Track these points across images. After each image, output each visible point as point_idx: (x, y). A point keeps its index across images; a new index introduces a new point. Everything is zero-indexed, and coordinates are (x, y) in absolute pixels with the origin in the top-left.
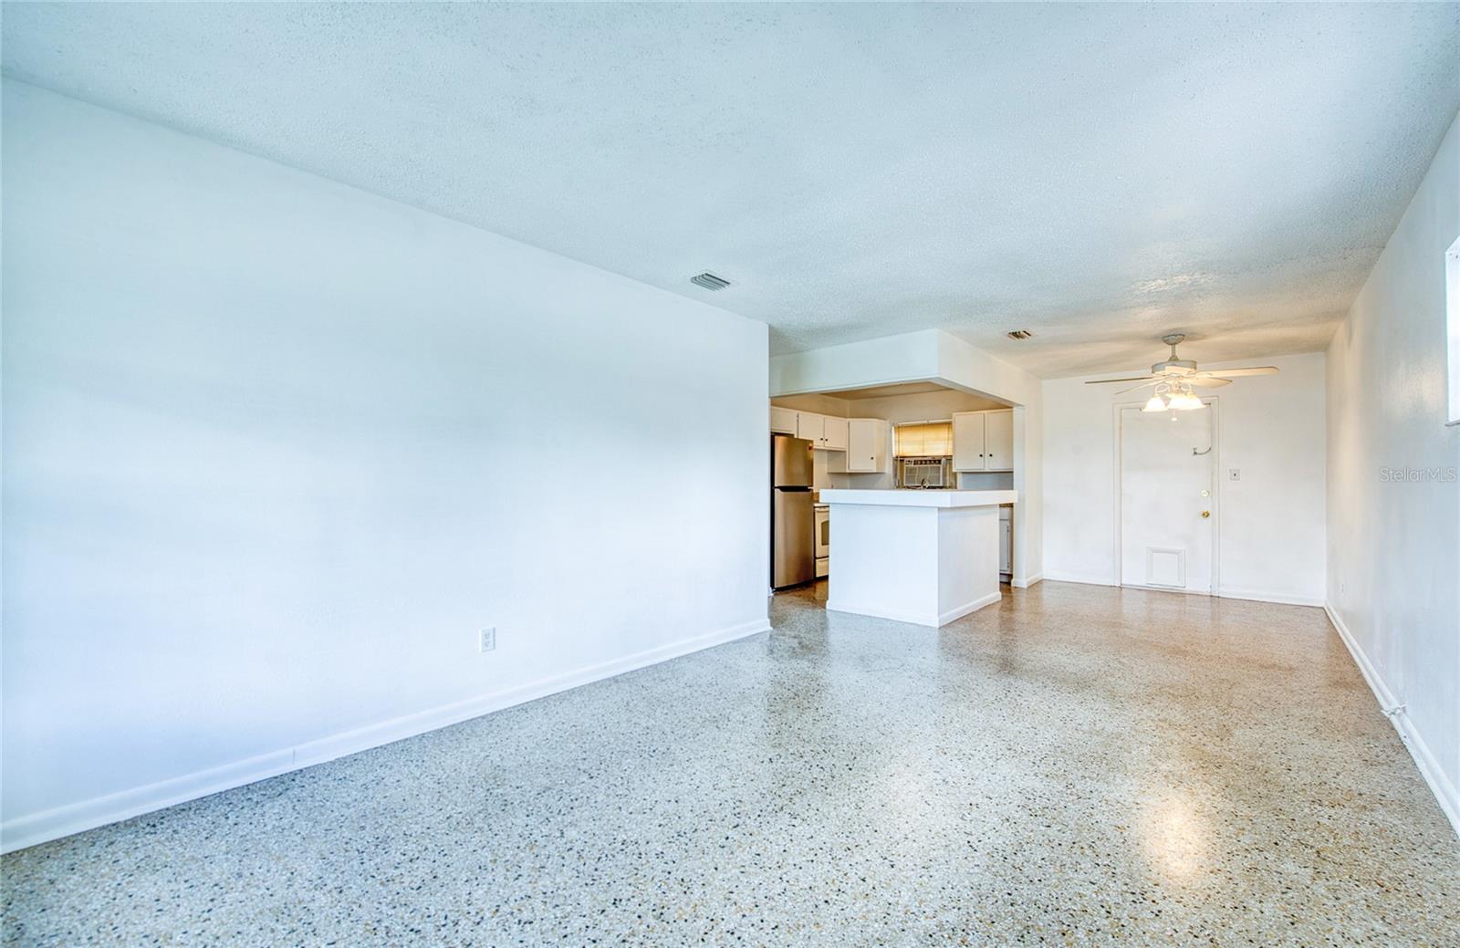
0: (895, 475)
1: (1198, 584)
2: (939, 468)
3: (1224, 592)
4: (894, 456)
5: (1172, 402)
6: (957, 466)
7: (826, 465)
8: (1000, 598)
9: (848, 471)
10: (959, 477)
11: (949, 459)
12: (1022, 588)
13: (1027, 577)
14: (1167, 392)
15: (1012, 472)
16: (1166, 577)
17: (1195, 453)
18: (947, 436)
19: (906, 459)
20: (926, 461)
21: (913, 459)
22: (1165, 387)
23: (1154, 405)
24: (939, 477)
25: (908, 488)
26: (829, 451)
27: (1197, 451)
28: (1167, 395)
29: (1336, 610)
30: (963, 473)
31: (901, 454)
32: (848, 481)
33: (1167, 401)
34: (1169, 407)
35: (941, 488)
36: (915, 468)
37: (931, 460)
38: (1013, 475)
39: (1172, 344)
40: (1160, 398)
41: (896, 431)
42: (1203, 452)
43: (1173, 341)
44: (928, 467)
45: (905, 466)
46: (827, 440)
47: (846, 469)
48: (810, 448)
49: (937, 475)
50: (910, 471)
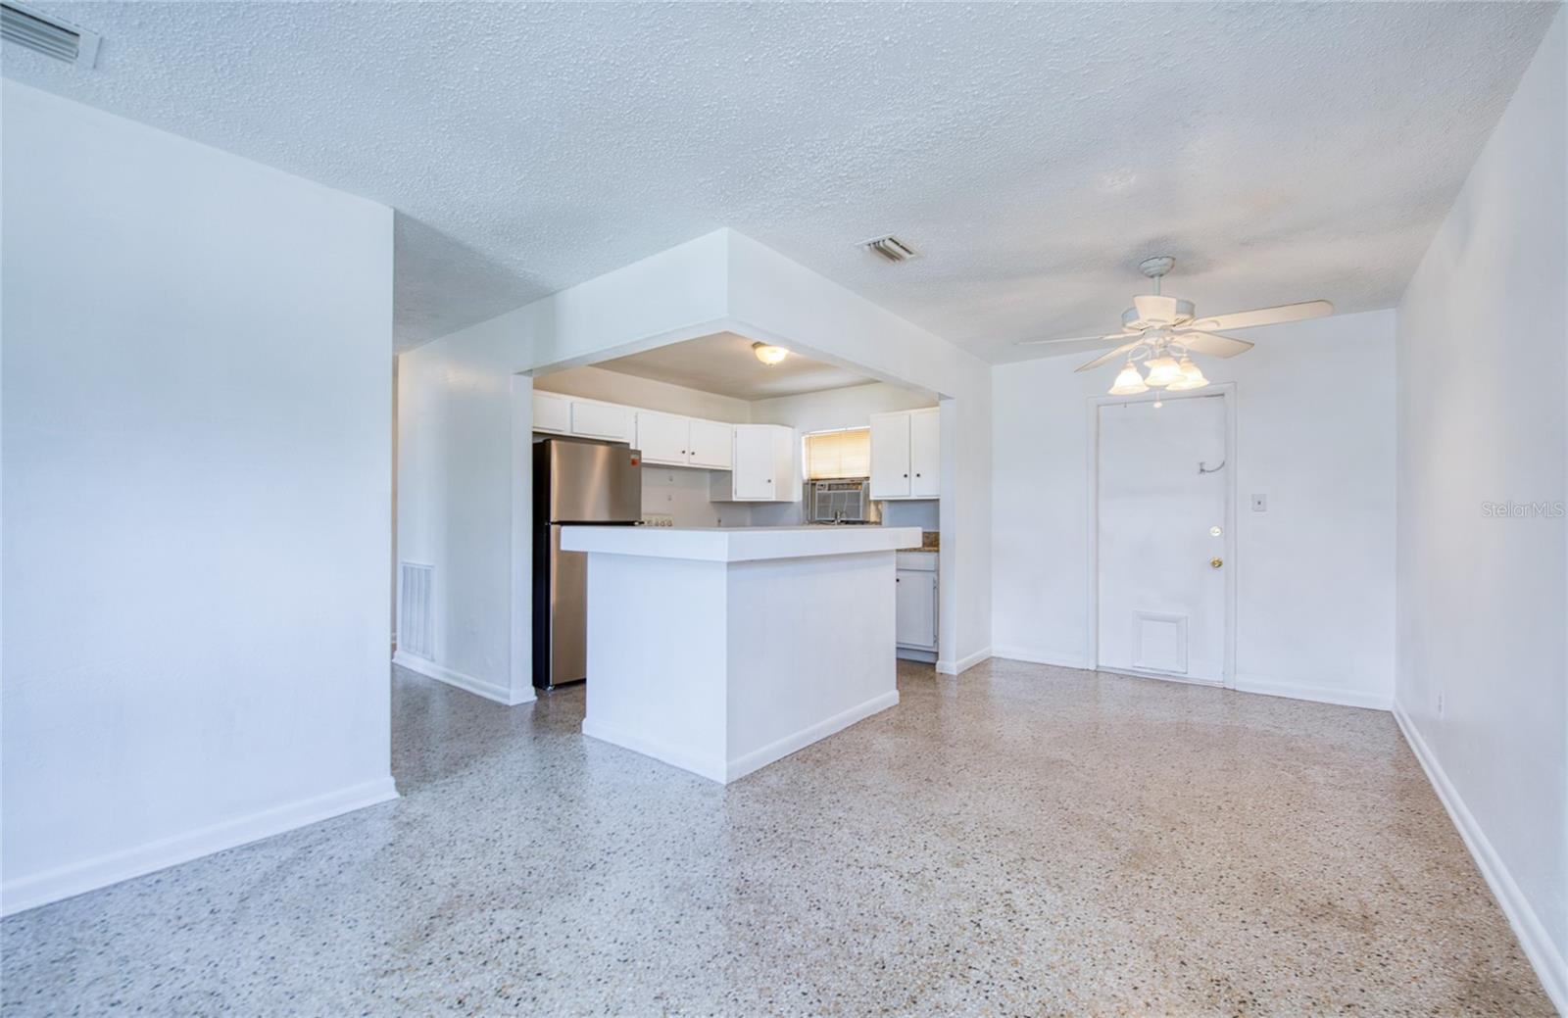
0: (806, 506)
1: (1204, 670)
2: (859, 494)
3: (1246, 682)
4: (806, 477)
5: (1153, 373)
6: (877, 492)
8: (897, 702)
9: (734, 499)
10: (884, 508)
11: (866, 481)
12: (949, 676)
13: (957, 660)
14: (1146, 359)
16: (1159, 658)
17: (1202, 470)
18: (862, 449)
19: (818, 483)
20: (842, 484)
21: (827, 483)
22: (1145, 351)
23: (1128, 382)
24: (859, 506)
27: (1205, 467)
28: (1146, 363)
29: (1411, 717)
30: (885, 501)
31: (814, 477)
32: (748, 515)
33: (1145, 372)
34: (1151, 381)
35: (862, 523)
36: (829, 495)
37: (848, 484)
38: (938, 505)
39: (1152, 277)
40: (1135, 369)
41: (806, 444)
42: (1210, 469)
43: (1154, 270)
44: (844, 494)
45: (817, 492)
46: (693, 453)
47: (731, 496)
48: (634, 462)
49: (856, 504)
50: (824, 499)
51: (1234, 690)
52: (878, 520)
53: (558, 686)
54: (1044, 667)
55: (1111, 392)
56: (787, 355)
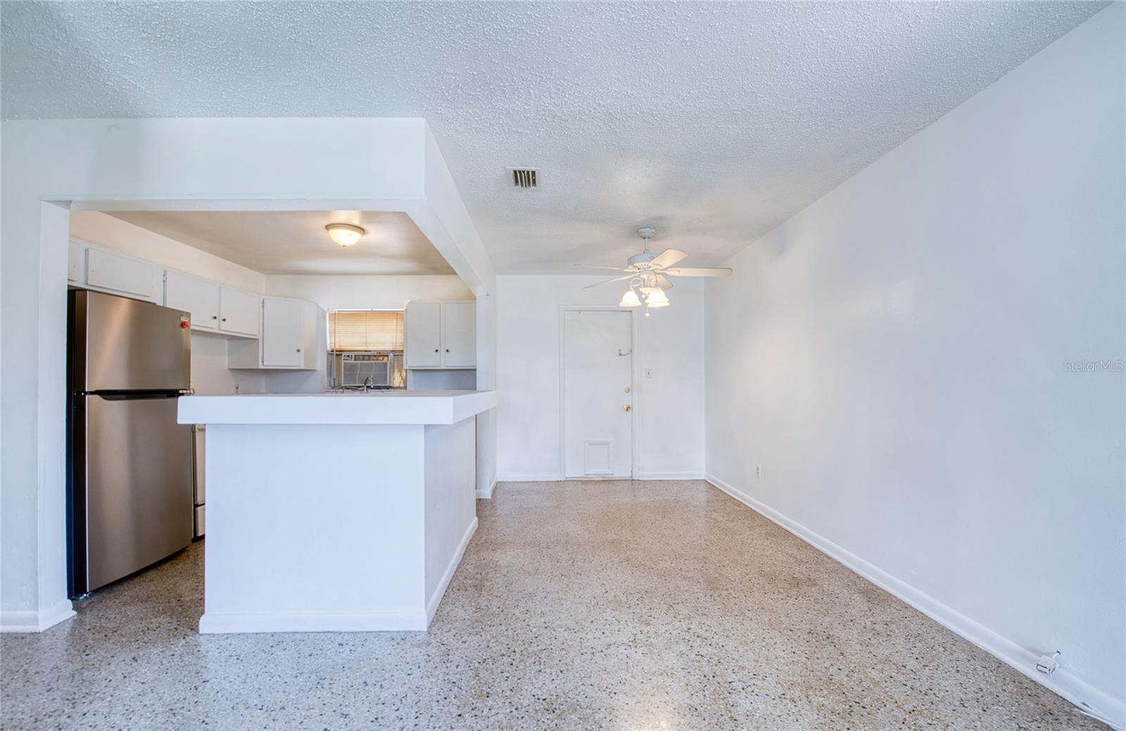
0: (330, 373)
1: (621, 471)
2: (386, 364)
4: (329, 349)
6: (410, 361)
7: (226, 359)
8: (477, 526)
9: (261, 367)
10: (411, 376)
11: (398, 354)
12: (486, 500)
13: (489, 487)
14: (641, 286)
15: (475, 370)
17: (620, 354)
18: (394, 327)
19: (344, 354)
20: (369, 356)
21: (353, 354)
22: (640, 281)
23: (630, 299)
24: (386, 374)
25: (347, 388)
26: (232, 338)
27: (622, 353)
28: (641, 289)
30: (414, 370)
31: (338, 348)
32: (263, 382)
33: (640, 295)
35: (388, 388)
36: (355, 365)
37: (375, 356)
38: (476, 374)
39: (644, 238)
40: (633, 292)
41: (330, 320)
42: (625, 353)
43: (647, 234)
44: (372, 364)
45: (343, 362)
46: (224, 320)
47: (258, 365)
48: (183, 325)
49: (384, 373)
50: (350, 368)
51: (639, 480)
52: (402, 385)
53: (96, 591)
54: (535, 484)
55: (621, 304)
56: (360, 240)
